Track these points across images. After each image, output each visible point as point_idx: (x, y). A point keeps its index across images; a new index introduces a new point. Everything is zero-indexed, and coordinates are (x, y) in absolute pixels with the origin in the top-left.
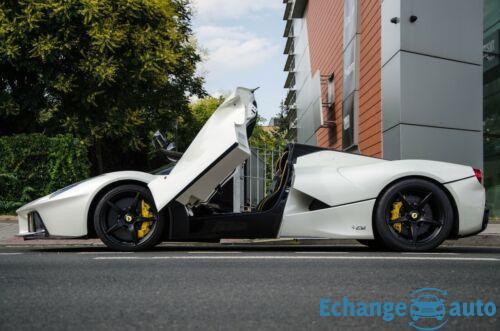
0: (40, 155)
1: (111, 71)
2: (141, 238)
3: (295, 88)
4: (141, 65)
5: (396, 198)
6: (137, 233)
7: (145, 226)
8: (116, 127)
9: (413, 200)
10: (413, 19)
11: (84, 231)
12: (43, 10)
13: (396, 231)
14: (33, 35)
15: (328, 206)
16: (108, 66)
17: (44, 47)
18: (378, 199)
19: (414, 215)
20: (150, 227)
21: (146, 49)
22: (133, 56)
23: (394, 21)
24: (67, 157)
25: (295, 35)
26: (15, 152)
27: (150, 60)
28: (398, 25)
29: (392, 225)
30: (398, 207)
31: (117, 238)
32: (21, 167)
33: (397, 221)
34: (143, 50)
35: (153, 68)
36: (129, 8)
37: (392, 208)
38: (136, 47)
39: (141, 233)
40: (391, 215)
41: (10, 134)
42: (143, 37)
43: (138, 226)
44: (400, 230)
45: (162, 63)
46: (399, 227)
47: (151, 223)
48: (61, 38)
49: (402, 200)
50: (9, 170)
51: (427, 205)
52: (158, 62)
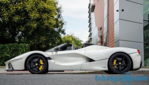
0: (16, 49)
1: (35, 25)
2: (40, 70)
3: (91, 32)
4: (44, 24)
5: (114, 58)
6: (39, 69)
7: (41, 66)
8: (38, 41)
9: (120, 59)
10: (123, 10)
11: (23, 68)
12: (16, 8)
13: (115, 68)
14: (13, 15)
15: (95, 61)
16: (35, 24)
17: (16, 18)
18: (109, 59)
19: (120, 63)
20: (43, 67)
21: (46, 19)
22: (42, 21)
23: (117, 11)
24: (24, 50)
25: (91, 17)
26: (9, 48)
27: (47, 22)
28: (118, 12)
29: (113, 66)
30: (115, 61)
31: (33, 70)
32: (11, 53)
33: (115, 65)
34: (45, 20)
35: (47, 25)
36: (41, 8)
37: (113, 61)
38: (43, 19)
39: (40, 69)
40: (113, 63)
41: (8, 44)
42: (45, 16)
43: (39, 66)
44: (116, 68)
45: (50, 23)
46: (116, 67)
47: (43, 66)
48: (21, 16)
49: (116, 59)
50: (8, 53)
51: (124, 61)
52: (49, 23)
